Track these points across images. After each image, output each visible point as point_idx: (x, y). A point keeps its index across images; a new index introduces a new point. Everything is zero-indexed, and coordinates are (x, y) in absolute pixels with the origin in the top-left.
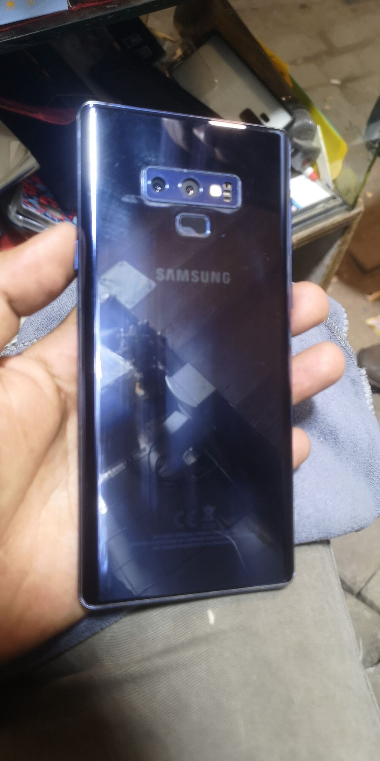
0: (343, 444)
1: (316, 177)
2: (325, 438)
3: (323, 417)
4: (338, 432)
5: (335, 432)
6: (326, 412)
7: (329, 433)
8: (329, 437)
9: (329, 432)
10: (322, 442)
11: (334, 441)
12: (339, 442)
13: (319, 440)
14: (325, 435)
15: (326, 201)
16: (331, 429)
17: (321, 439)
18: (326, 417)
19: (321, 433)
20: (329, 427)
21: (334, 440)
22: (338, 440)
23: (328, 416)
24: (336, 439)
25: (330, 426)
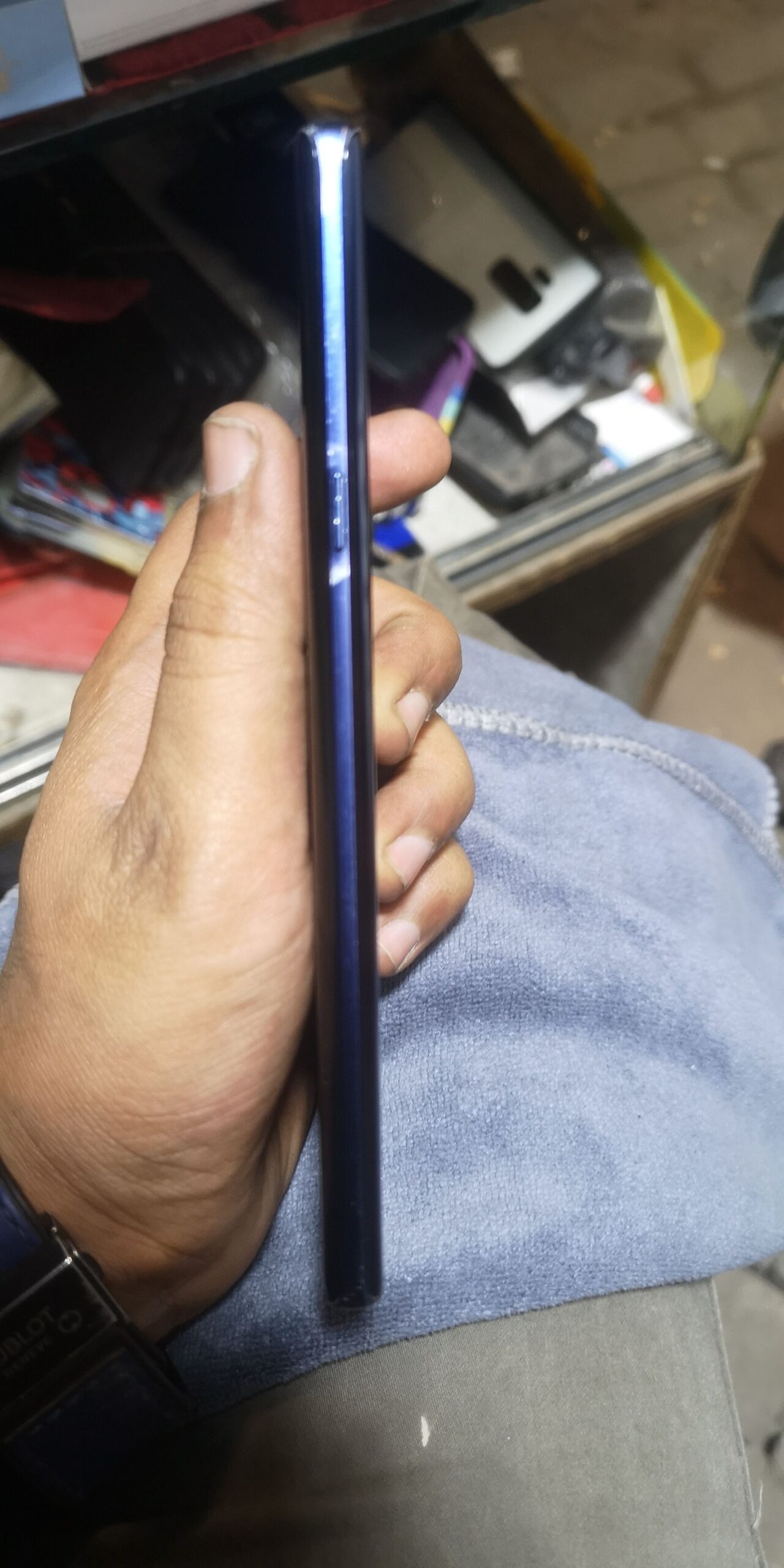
0: (738, 1076)
1: (658, 395)
2: (701, 1066)
3: (696, 1022)
4: (729, 1053)
5: (722, 1053)
6: (703, 1012)
7: (709, 1054)
8: (709, 1062)
9: (709, 1051)
10: (693, 1072)
11: (720, 1071)
12: (730, 1072)
13: (687, 1070)
14: (701, 1058)
15: (681, 448)
16: (714, 1046)
17: (693, 1067)
18: (704, 1021)
19: (691, 1054)
20: (710, 1042)
21: (719, 1069)
22: (727, 1069)
23: (708, 1021)
24: (722, 1067)
25: (711, 1040)
